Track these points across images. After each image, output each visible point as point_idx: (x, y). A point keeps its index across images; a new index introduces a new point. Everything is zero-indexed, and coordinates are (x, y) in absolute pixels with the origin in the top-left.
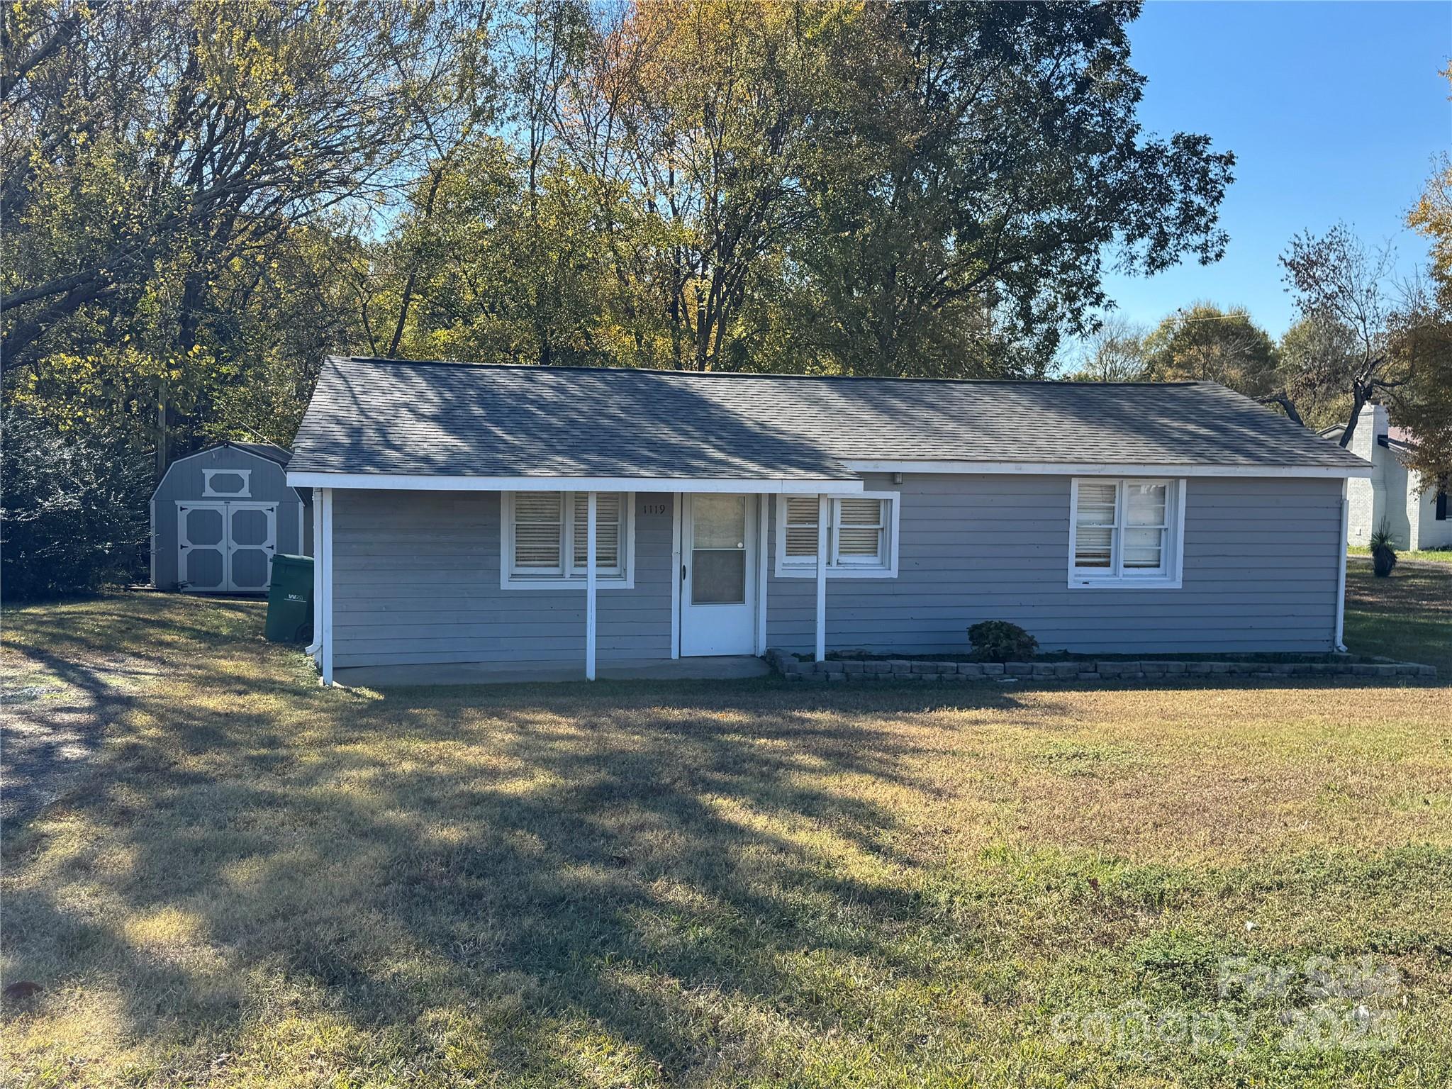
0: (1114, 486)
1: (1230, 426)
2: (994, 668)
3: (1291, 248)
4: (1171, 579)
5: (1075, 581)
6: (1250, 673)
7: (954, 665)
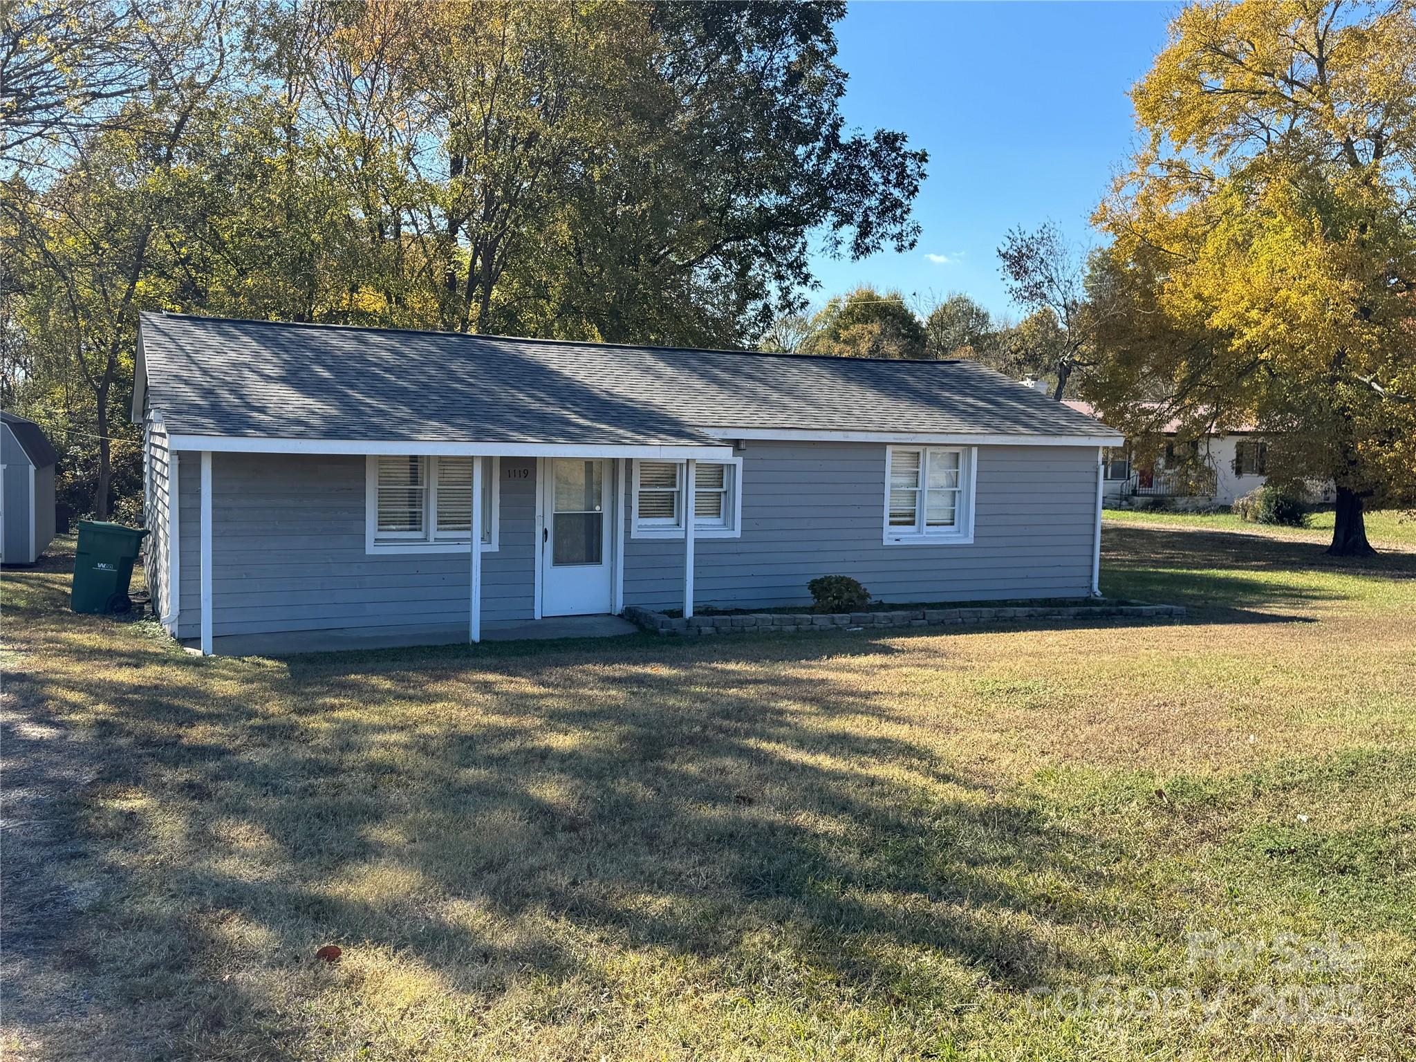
0: (918, 453)
1: (1001, 400)
2: (842, 619)
3: (1008, 243)
4: (963, 536)
5: (889, 539)
6: (1045, 615)
7: (809, 616)
